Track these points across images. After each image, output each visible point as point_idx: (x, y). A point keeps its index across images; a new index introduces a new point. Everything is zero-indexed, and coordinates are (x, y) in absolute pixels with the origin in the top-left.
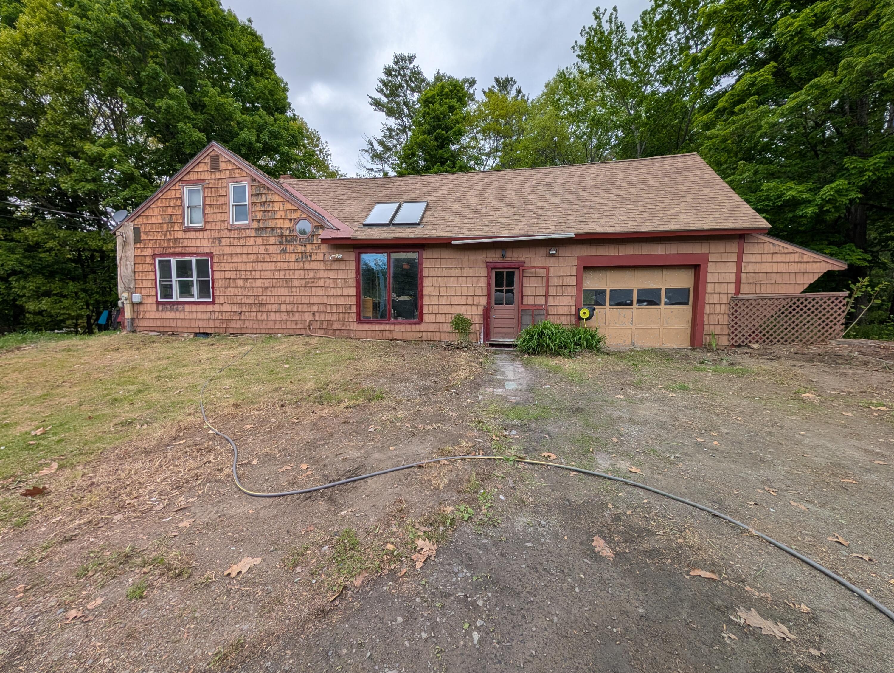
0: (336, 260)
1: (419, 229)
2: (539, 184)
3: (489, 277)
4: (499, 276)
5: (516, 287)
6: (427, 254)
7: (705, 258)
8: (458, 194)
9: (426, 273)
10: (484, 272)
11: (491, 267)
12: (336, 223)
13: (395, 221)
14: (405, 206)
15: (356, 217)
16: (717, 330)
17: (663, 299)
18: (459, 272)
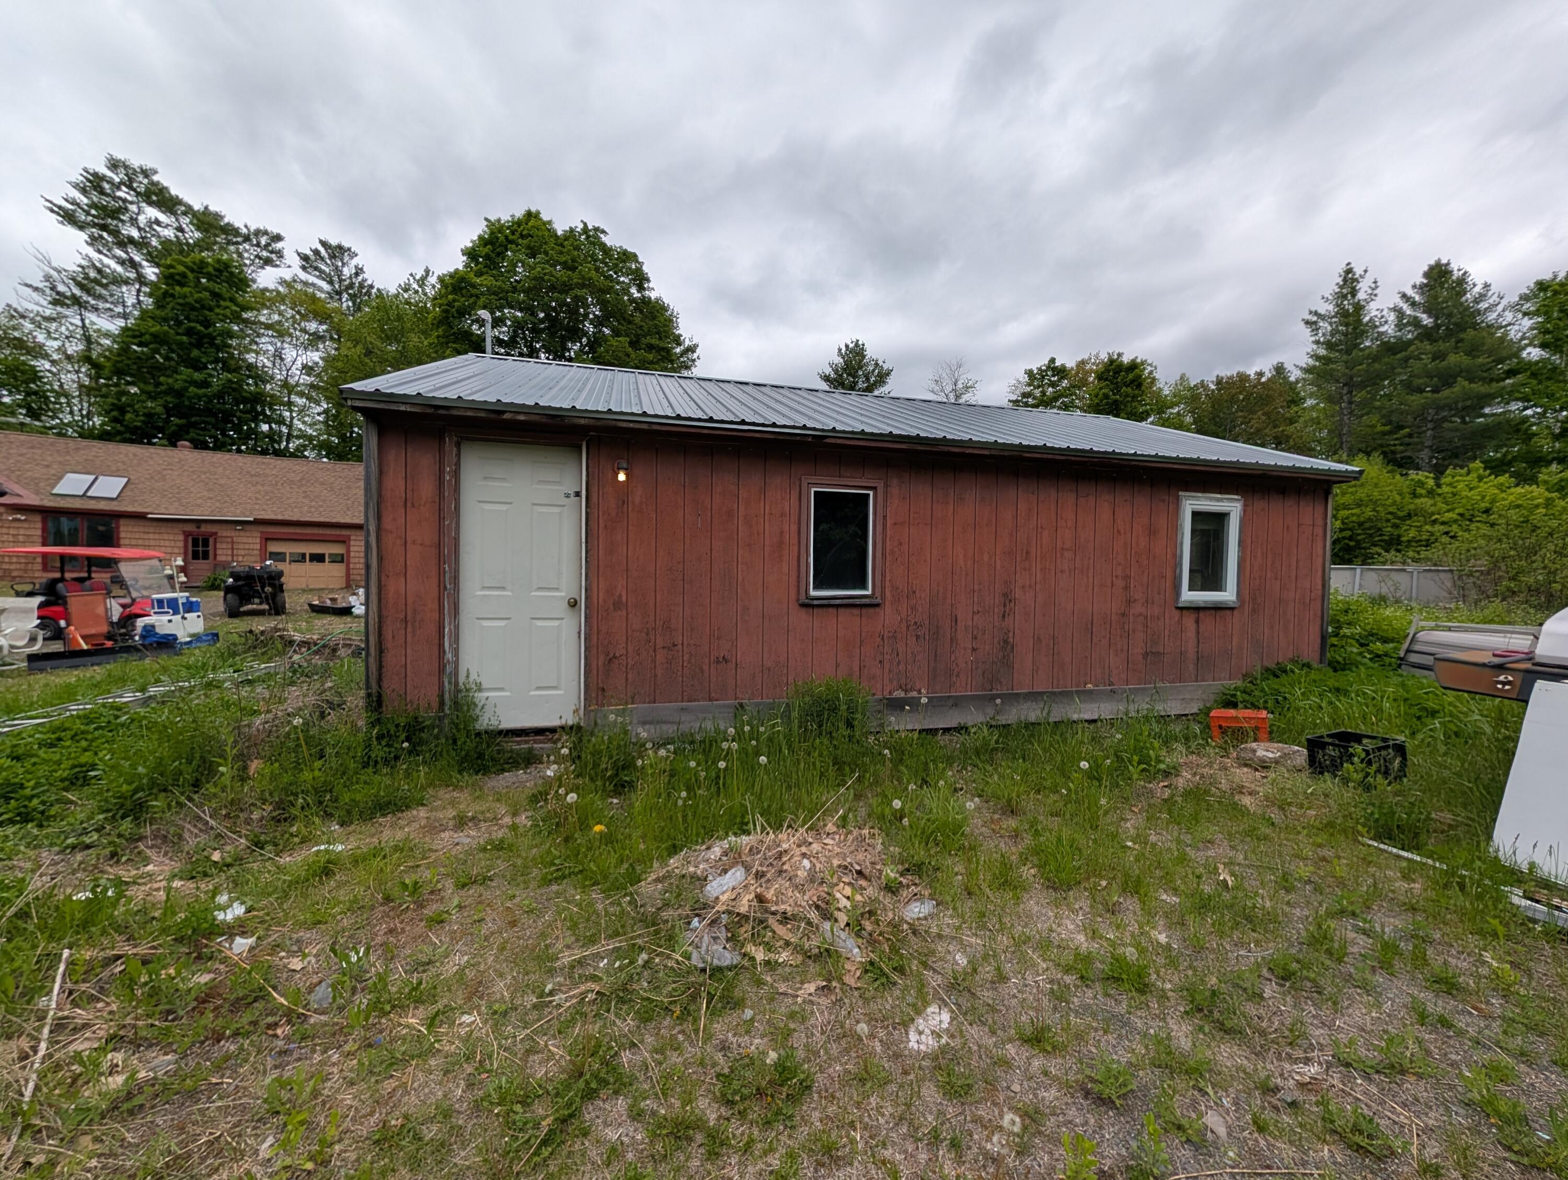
0: (15, 520)
1: (115, 503)
2: (248, 472)
3: (186, 541)
4: (195, 543)
5: (211, 548)
6: (122, 522)
7: (349, 537)
8: (165, 473)
9: (122, 535)
10: (181, 537)
11: (187, 535)
12: (17, 489)
13: (89, 494)
14: (101, 478)
15: (42, 484)
16: (358, 578)
17: (327, 559)
18: (157, 536)
